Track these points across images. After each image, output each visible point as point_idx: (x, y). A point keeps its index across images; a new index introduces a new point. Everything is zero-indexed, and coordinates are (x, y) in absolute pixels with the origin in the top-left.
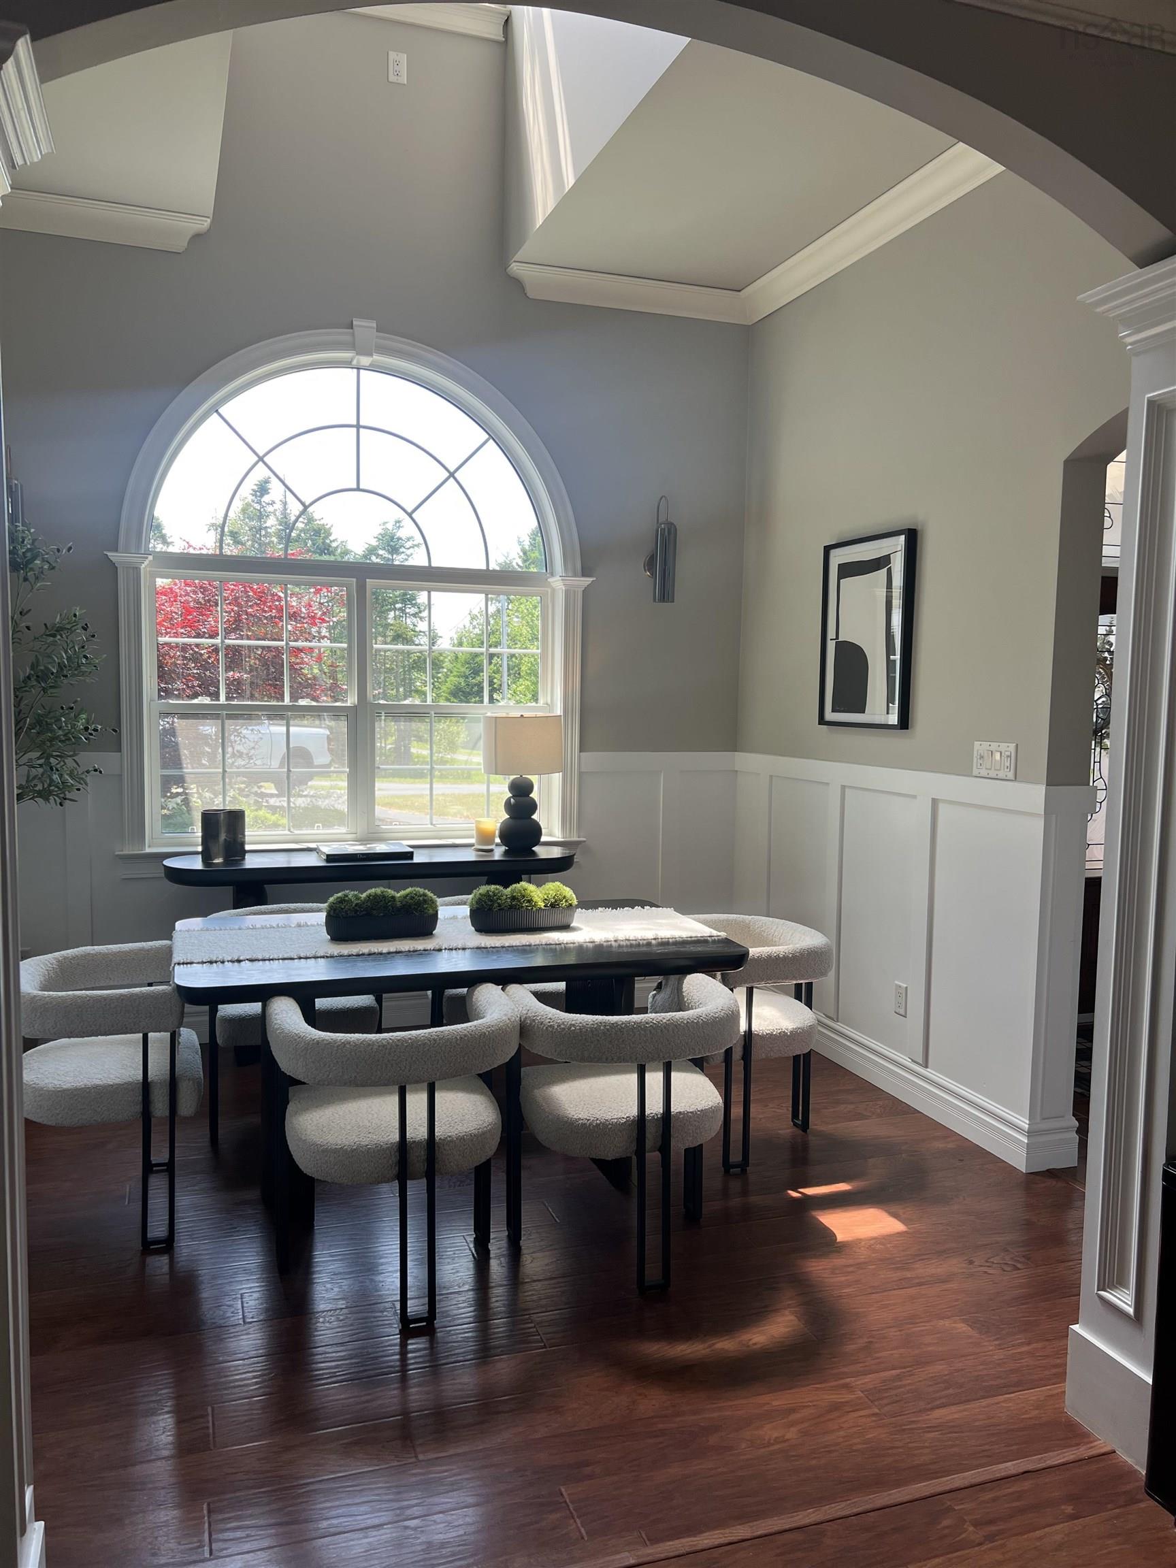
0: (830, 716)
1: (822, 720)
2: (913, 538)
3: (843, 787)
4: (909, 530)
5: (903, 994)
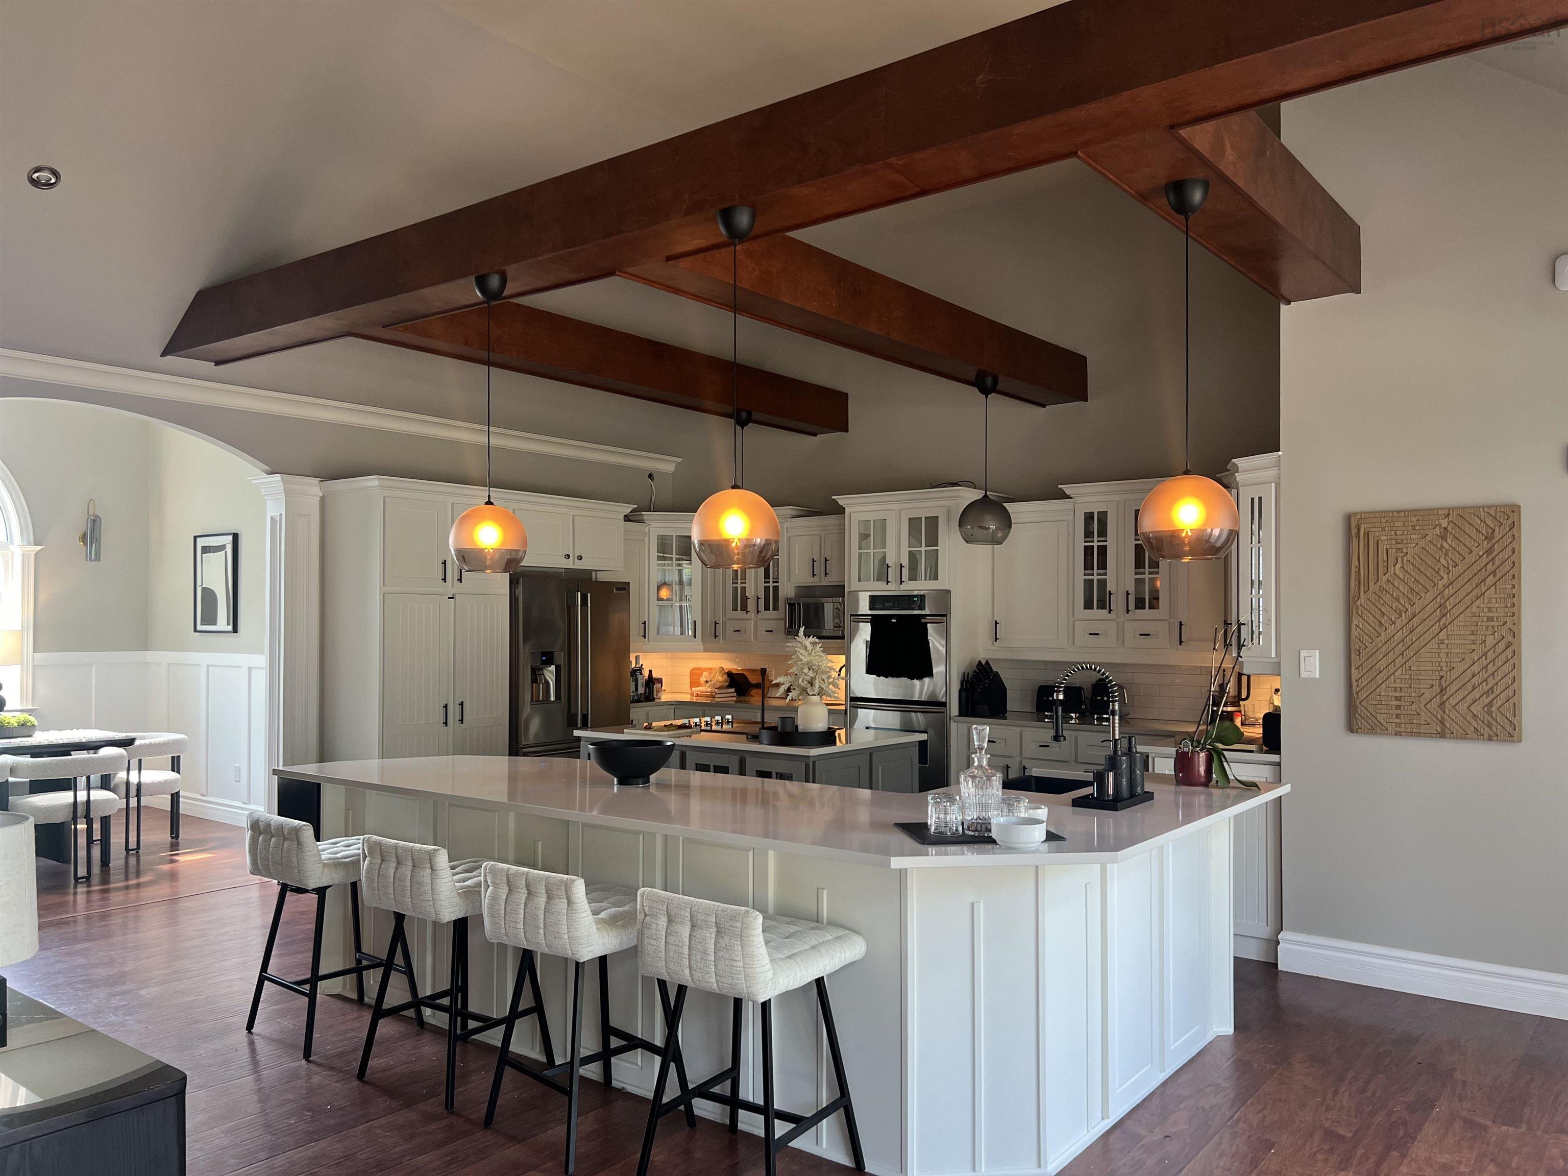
0: (199, 627)
1: (195, 630)
2: (236, 537)
3: (208, 666)
4: (234, 533)
5: (238, 770)
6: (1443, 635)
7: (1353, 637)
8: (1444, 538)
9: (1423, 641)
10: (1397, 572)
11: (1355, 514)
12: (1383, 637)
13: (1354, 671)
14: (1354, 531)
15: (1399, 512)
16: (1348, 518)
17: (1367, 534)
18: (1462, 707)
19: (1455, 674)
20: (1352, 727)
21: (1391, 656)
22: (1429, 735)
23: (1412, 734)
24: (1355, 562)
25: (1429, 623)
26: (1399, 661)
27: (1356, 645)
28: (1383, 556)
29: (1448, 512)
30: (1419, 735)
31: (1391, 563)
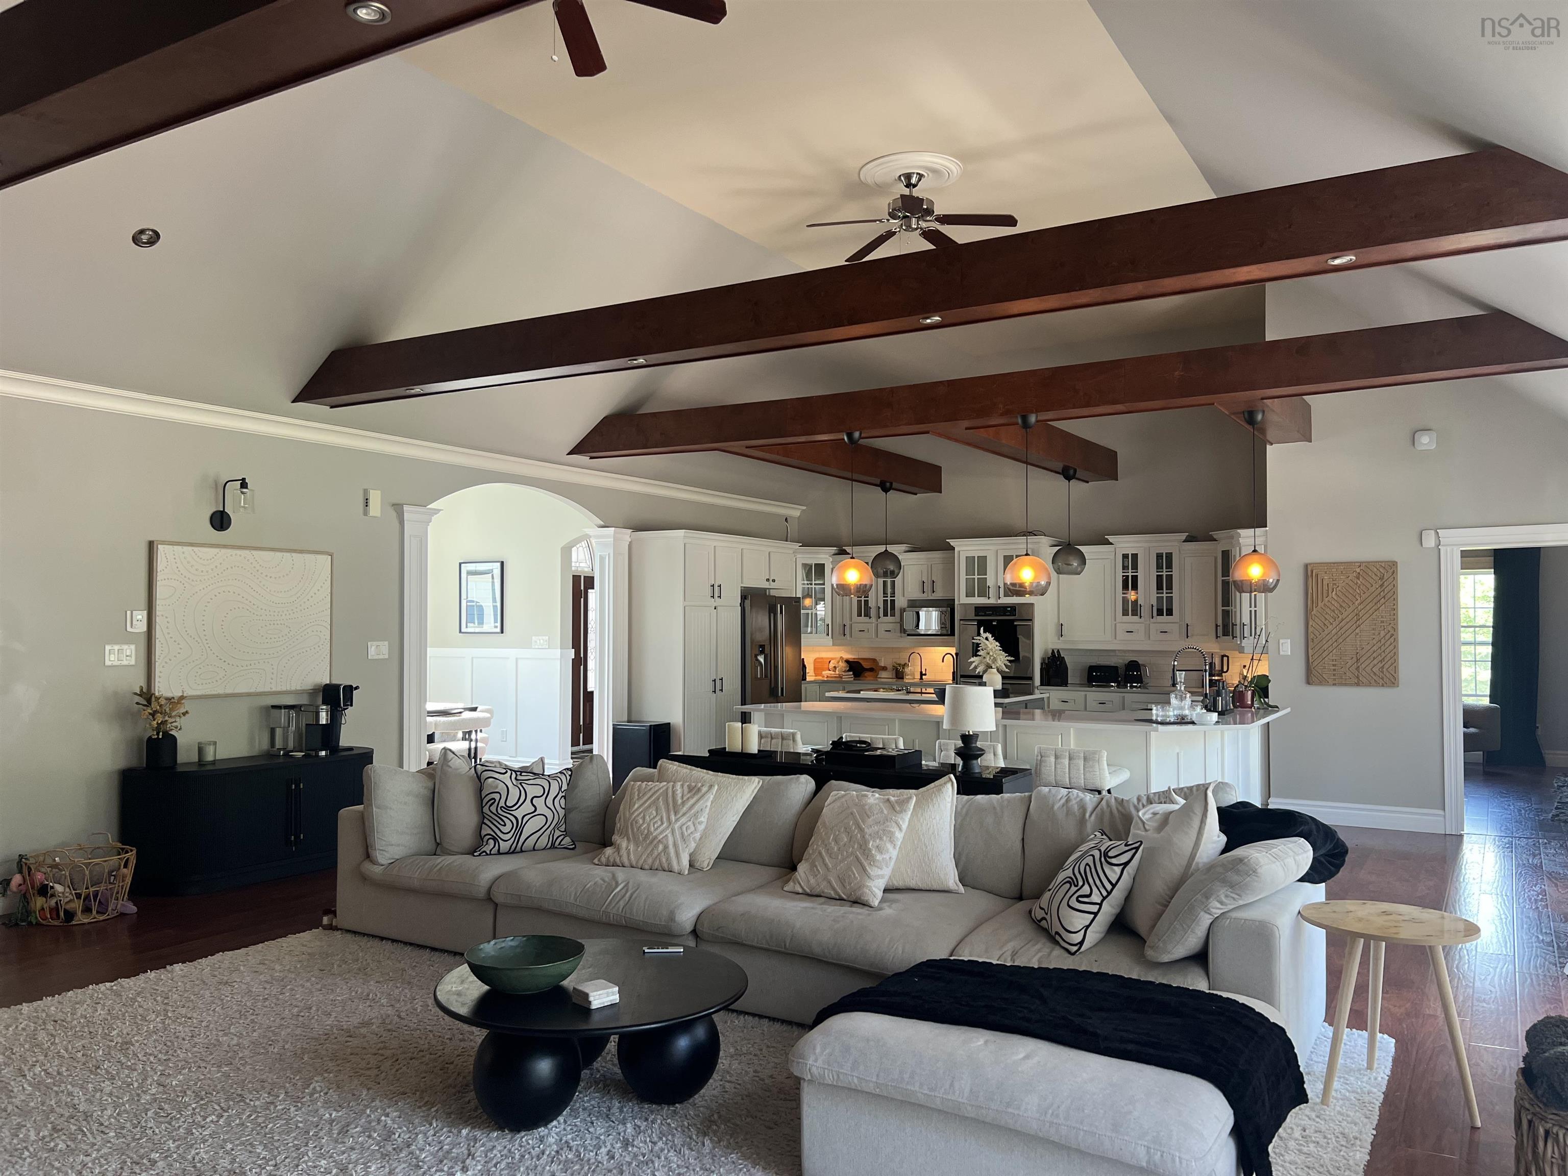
2: (502, 563)
4: (501, 561)
6: (1357, 631)
7: (1309, 631)
8: (1358, 578)
9: (1347, 633)
10: (1334, 596)
11: (1310, 564)
12: (1326, 632)
13: (1310, 651)
14: (1309, 573)
15: (1334, 563)
16: (1306, 566)
17: (1317, 575)
18: (1368, 669)
19: (1364, 652)
20: (1308, 682)
21: (1330, 643)
22: (1351, 685)
23: (1341, 684)
24: (1310, 591)
25: (1350, 624)
26: (1335, 644)
27: (1311, 636)
28: (1325, 587)
29: (1360, 564)
30: (1346, 685)
31: (1330, 592)
